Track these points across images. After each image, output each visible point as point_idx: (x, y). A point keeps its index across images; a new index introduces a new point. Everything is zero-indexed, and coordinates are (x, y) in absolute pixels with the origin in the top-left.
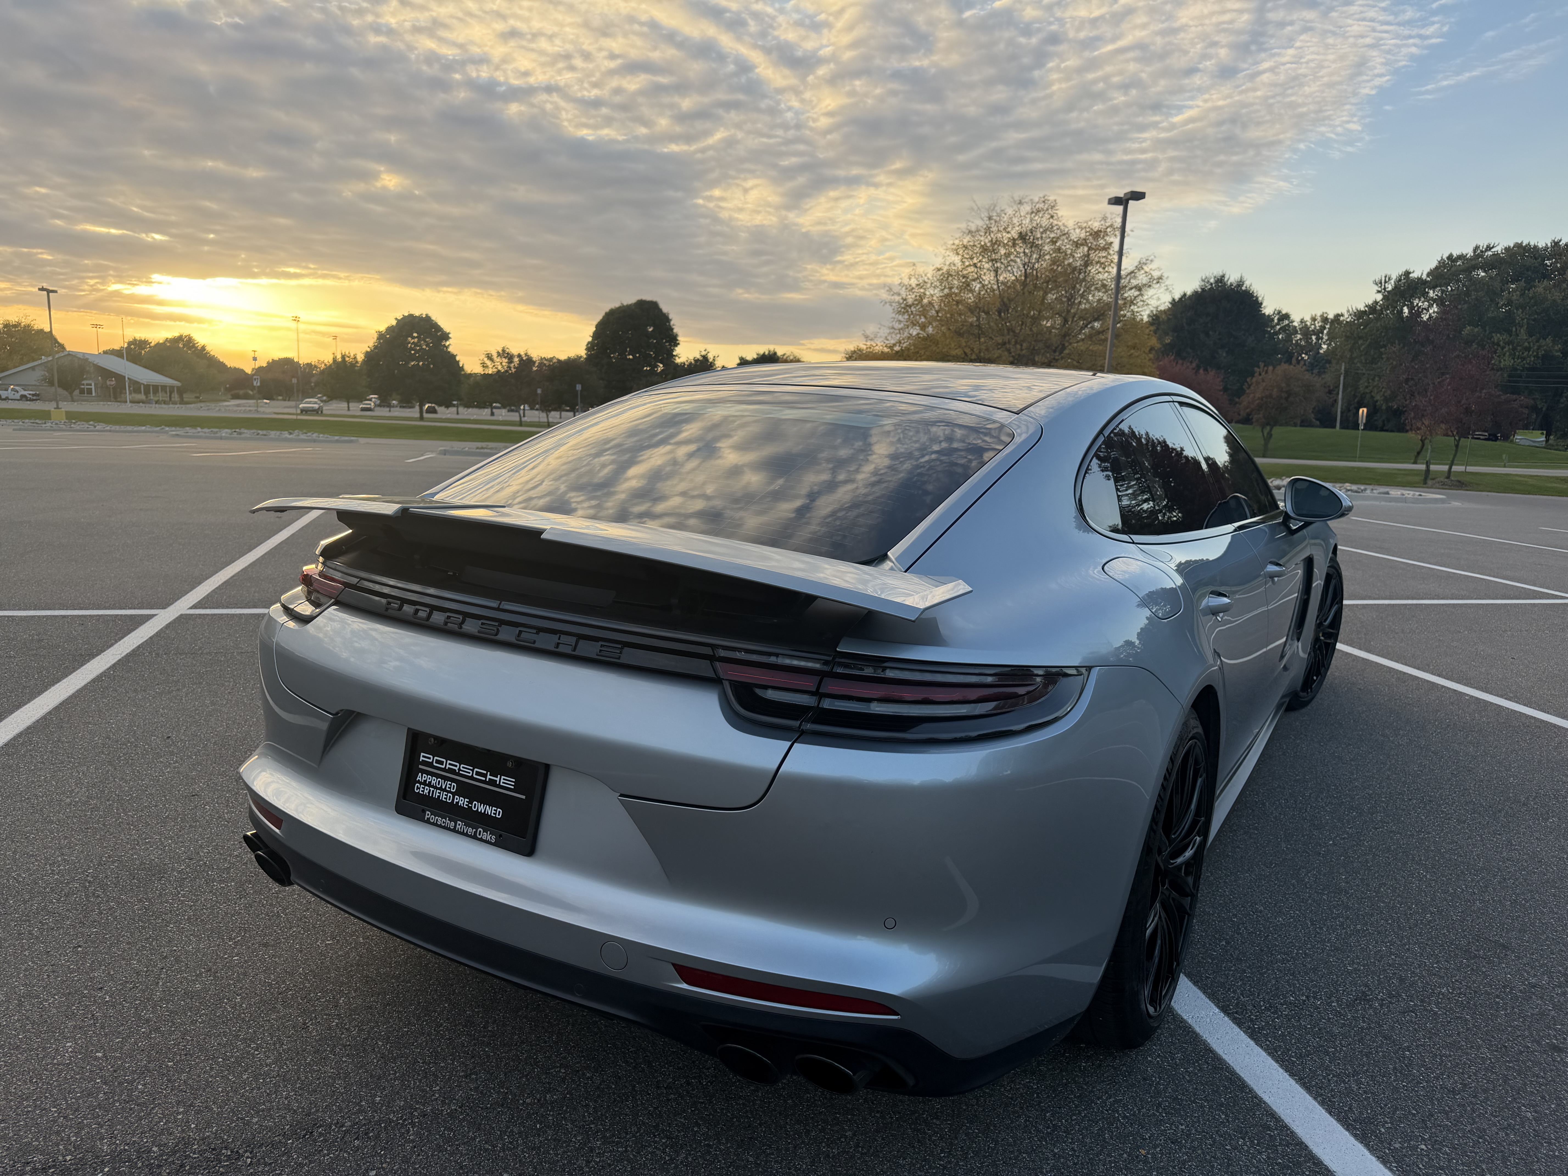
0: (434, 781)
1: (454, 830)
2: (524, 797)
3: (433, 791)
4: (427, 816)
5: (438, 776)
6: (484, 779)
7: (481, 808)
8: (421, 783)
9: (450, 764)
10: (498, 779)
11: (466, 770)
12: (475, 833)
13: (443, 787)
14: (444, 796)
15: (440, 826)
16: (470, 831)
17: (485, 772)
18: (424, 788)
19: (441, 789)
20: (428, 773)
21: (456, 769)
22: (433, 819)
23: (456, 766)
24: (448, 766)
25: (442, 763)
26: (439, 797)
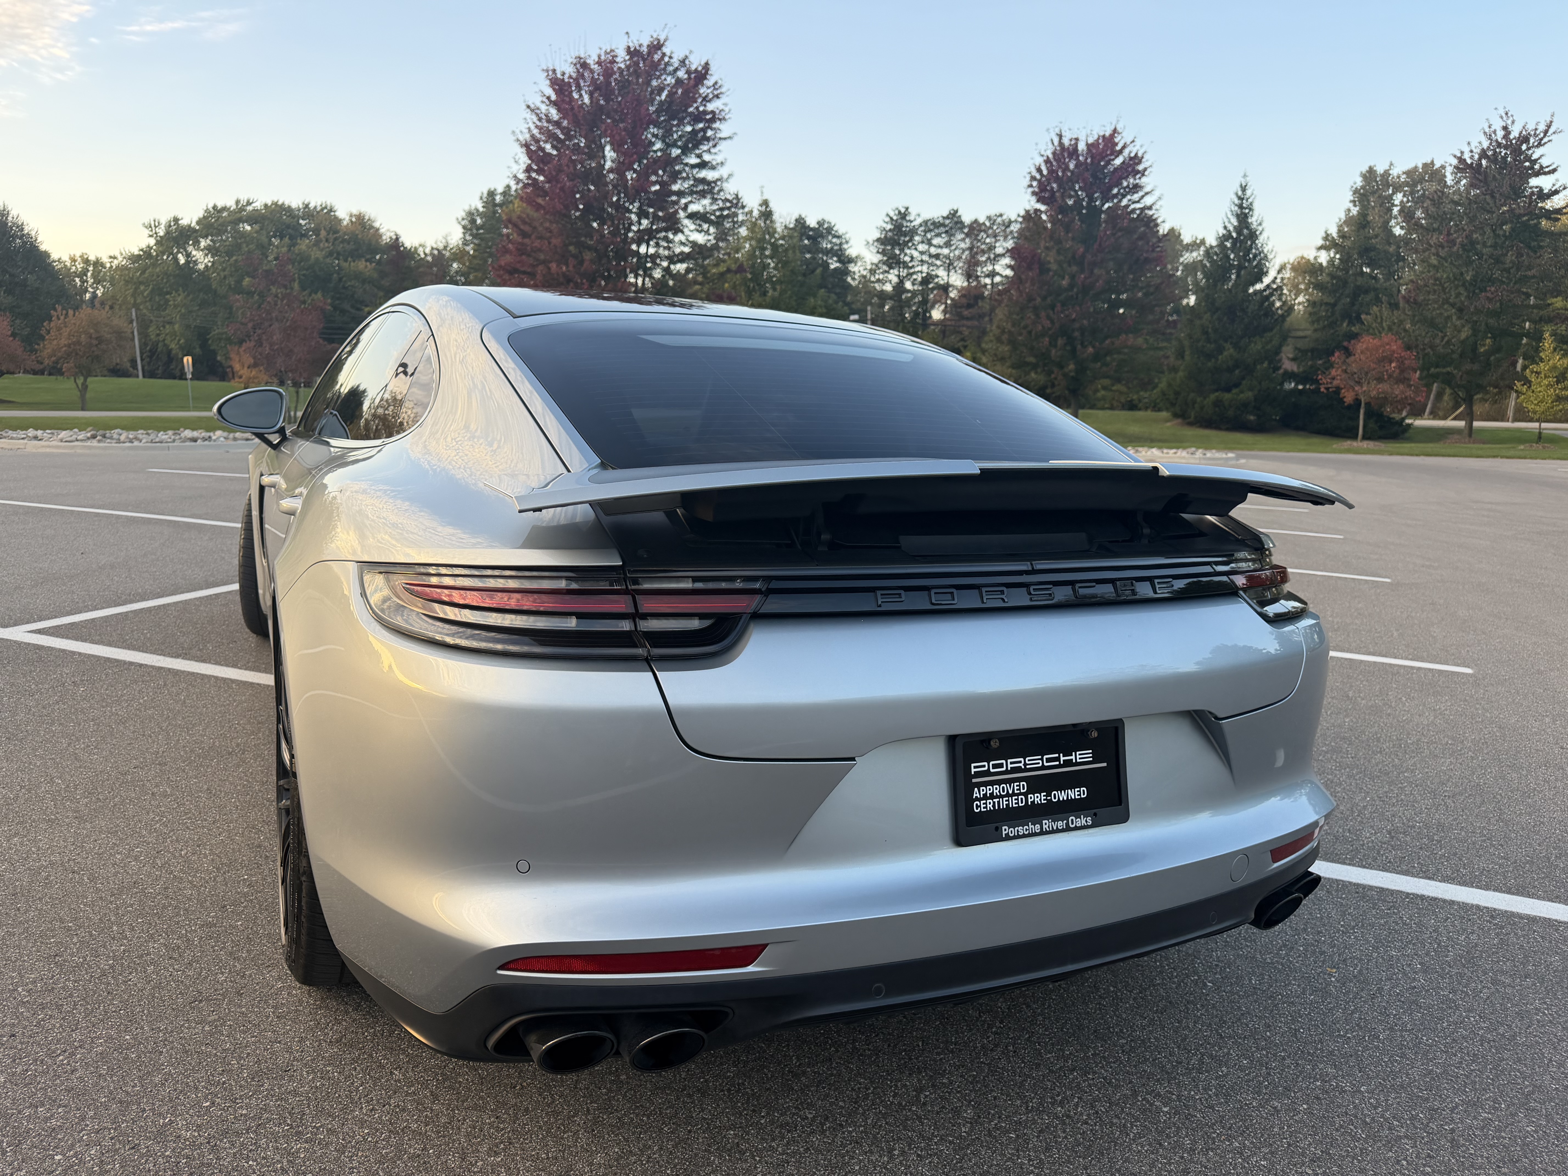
0: (996, 790)
1: (1042, 833)
2: (1105, 765)
3: (999, 802)
4: (1004, 833)
5: (999, 783)
6: (1057, 763)
7: (1063, 796)
8: (979, 800)
9: (1011, 763)
10: (1073, 757)
11: (1034, 761)
12: (1067, 824)
13: (1010, 792)
14: (1014, 802)
15: (1024, 836)
16: (1061, 824)
17: (1057, 755)
18: (986, 803)
19: (1008, 795)
20: (985, 784)
21: (1021, 765)
22: (1012, 832)
23: (1020, 762)
24: (1010, 766)
25: (1001, 766)
26: (1008, 805)
